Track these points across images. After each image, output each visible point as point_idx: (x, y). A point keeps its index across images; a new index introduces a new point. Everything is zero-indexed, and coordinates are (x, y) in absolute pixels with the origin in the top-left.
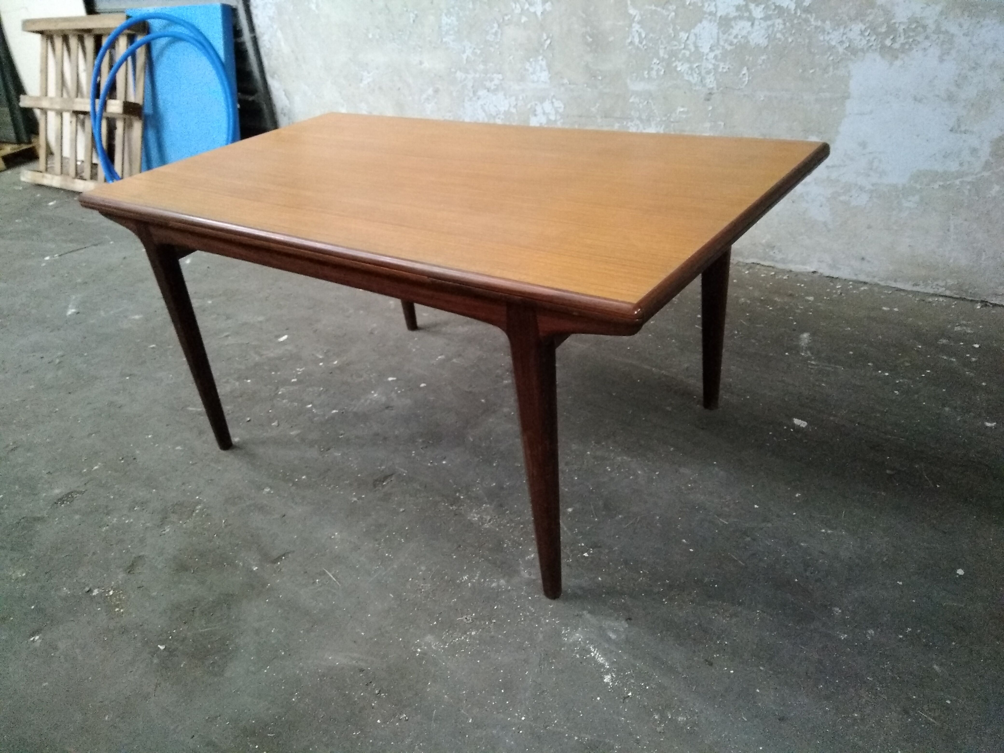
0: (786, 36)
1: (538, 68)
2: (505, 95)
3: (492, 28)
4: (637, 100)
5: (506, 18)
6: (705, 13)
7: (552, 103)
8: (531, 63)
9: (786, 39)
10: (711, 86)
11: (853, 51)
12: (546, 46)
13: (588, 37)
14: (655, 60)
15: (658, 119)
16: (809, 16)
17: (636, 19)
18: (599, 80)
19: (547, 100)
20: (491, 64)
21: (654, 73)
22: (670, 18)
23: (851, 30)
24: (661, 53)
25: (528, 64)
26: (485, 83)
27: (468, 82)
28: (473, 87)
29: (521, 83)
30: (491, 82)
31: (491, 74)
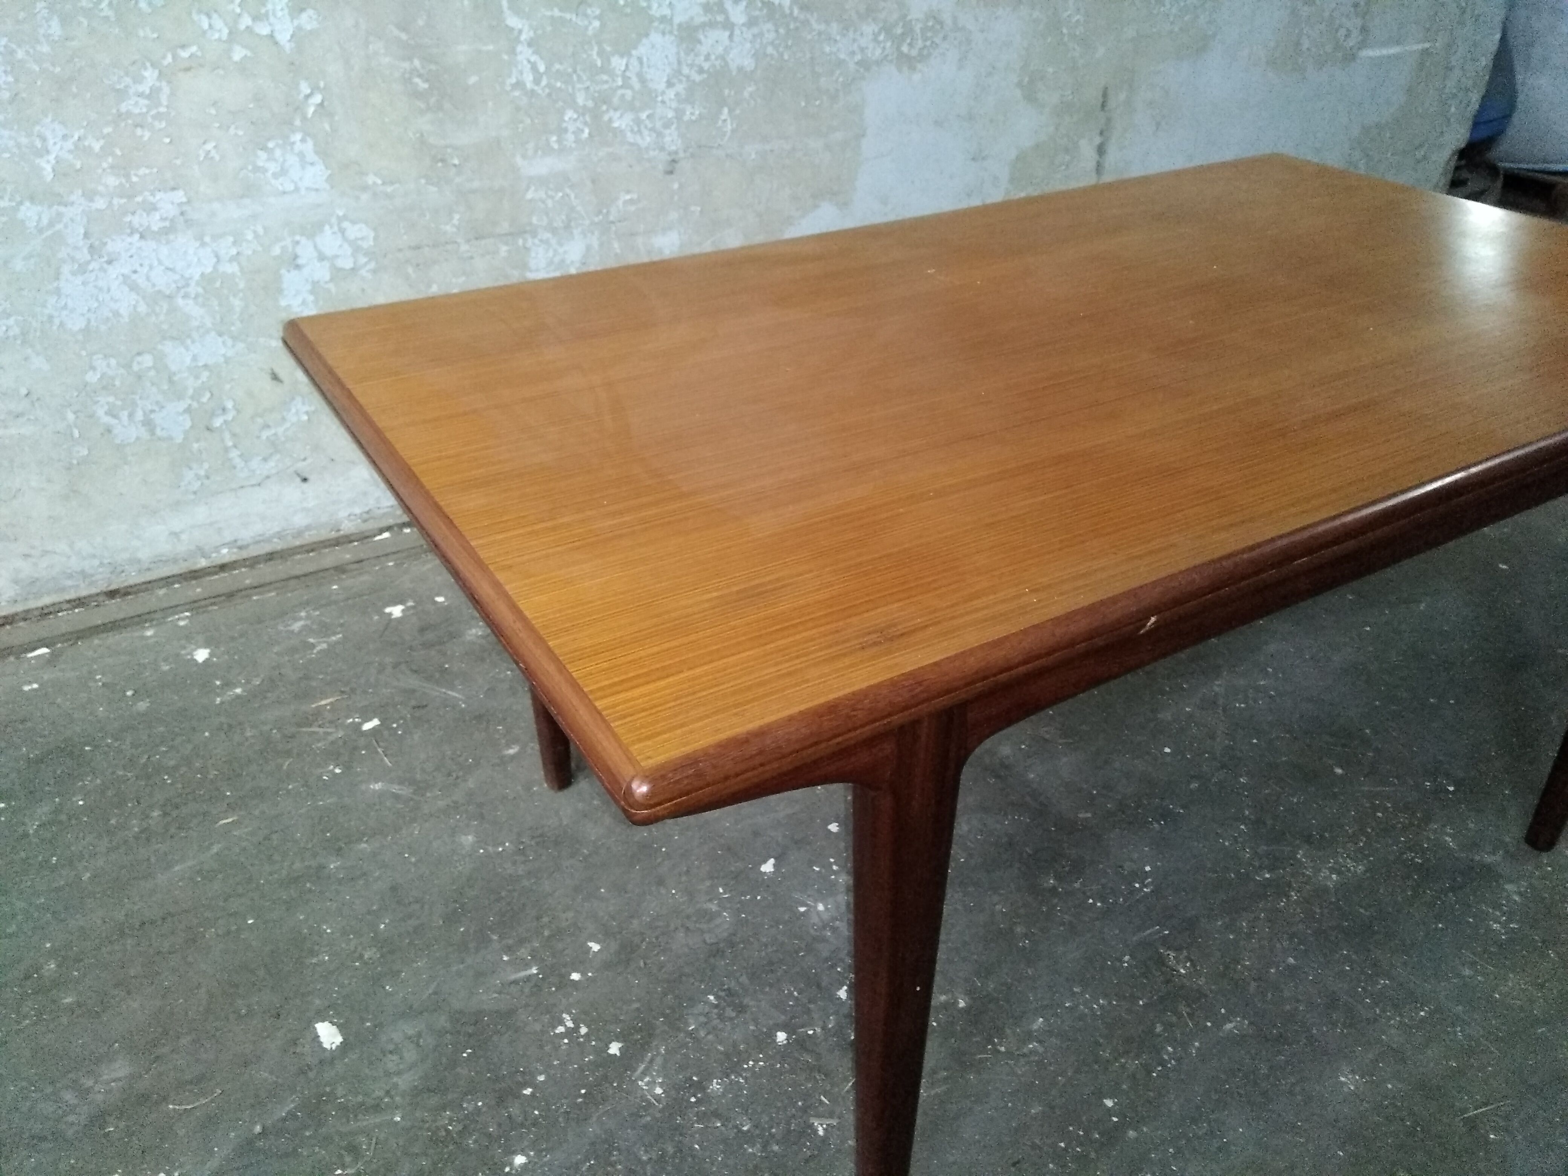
0: (781, 49)
1: (292, 160)
2: (200, 238)
3: (138, 79)
4: (542, 194)
5: (185, 54)
6: (652, 19)
7: (342, 231)
8: (270, 151)
9: (781, 55)
10: (674, 148)
11: (865, 64)
12: (311, 110)
13: (417, 80)
14: (570, 114)
15: (587, 222)
16: (809, 16)
17: (523, 37)
18: (455, 165)
19: (327, 227)
20: (143, 171)
21: (570, 137)
22: (590, 32)
23: (862, 34)
24: (580, 100)
25: (263, 155)
26: (128, 219)
27: (66, 227)
28: (86, 235)
29: (247, 201)
30: (148, 215)
31: (147, 193)
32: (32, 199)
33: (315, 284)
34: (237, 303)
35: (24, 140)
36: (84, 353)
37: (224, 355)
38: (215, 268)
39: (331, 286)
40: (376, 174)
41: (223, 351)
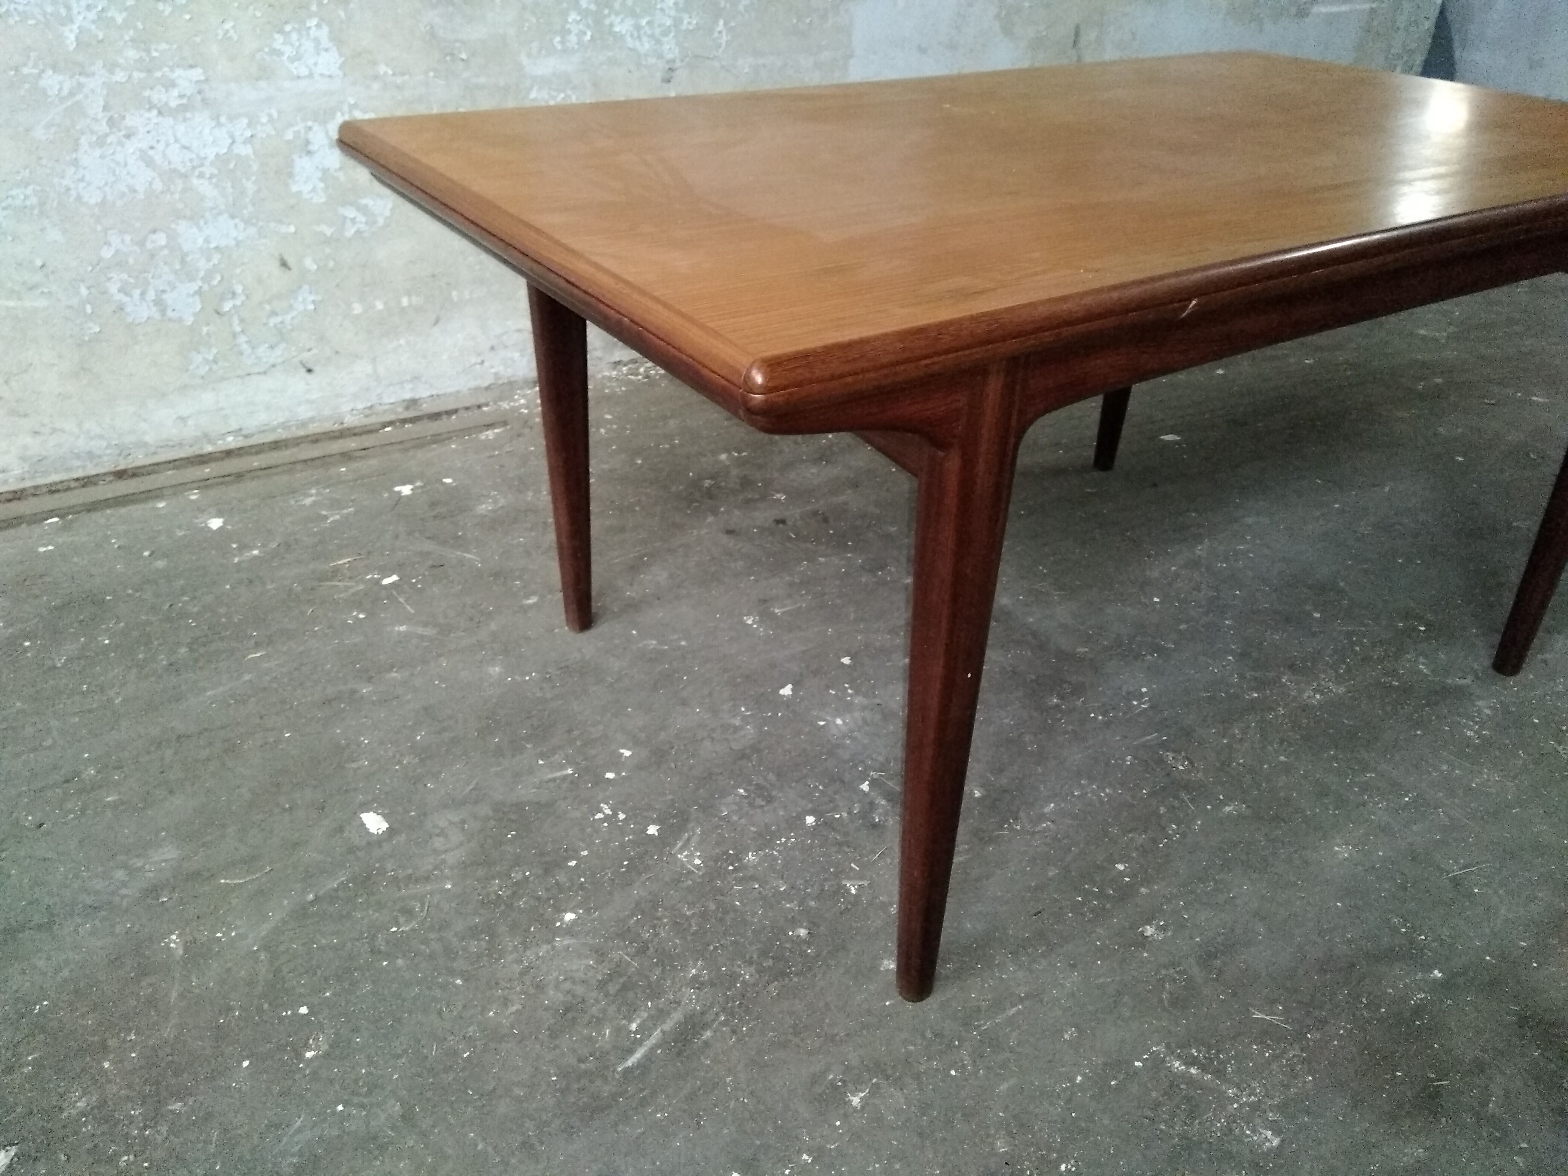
1: (308, 45)
2: (216, 118)
8: (286, 34)
10: (670, 56)
14: (573, 16)
18: (463, 60)
20: (164, 46)
21: (573, 39)
24: (584, 2)
25: (279, 38)
26: (147, 93)
27: (86, 97)
28: (105, 108)
29: (263, 84)
30: (167, 91)
31: (166, 69)
32: (55, 68)
33: (325, 171)
34: (250, 187)
35: (49, 9)
36: (99, 228)
37: (235, 239)
38: (230, 148)
39: (341, 176)
40: (387, 65)
41: (234, 234)
